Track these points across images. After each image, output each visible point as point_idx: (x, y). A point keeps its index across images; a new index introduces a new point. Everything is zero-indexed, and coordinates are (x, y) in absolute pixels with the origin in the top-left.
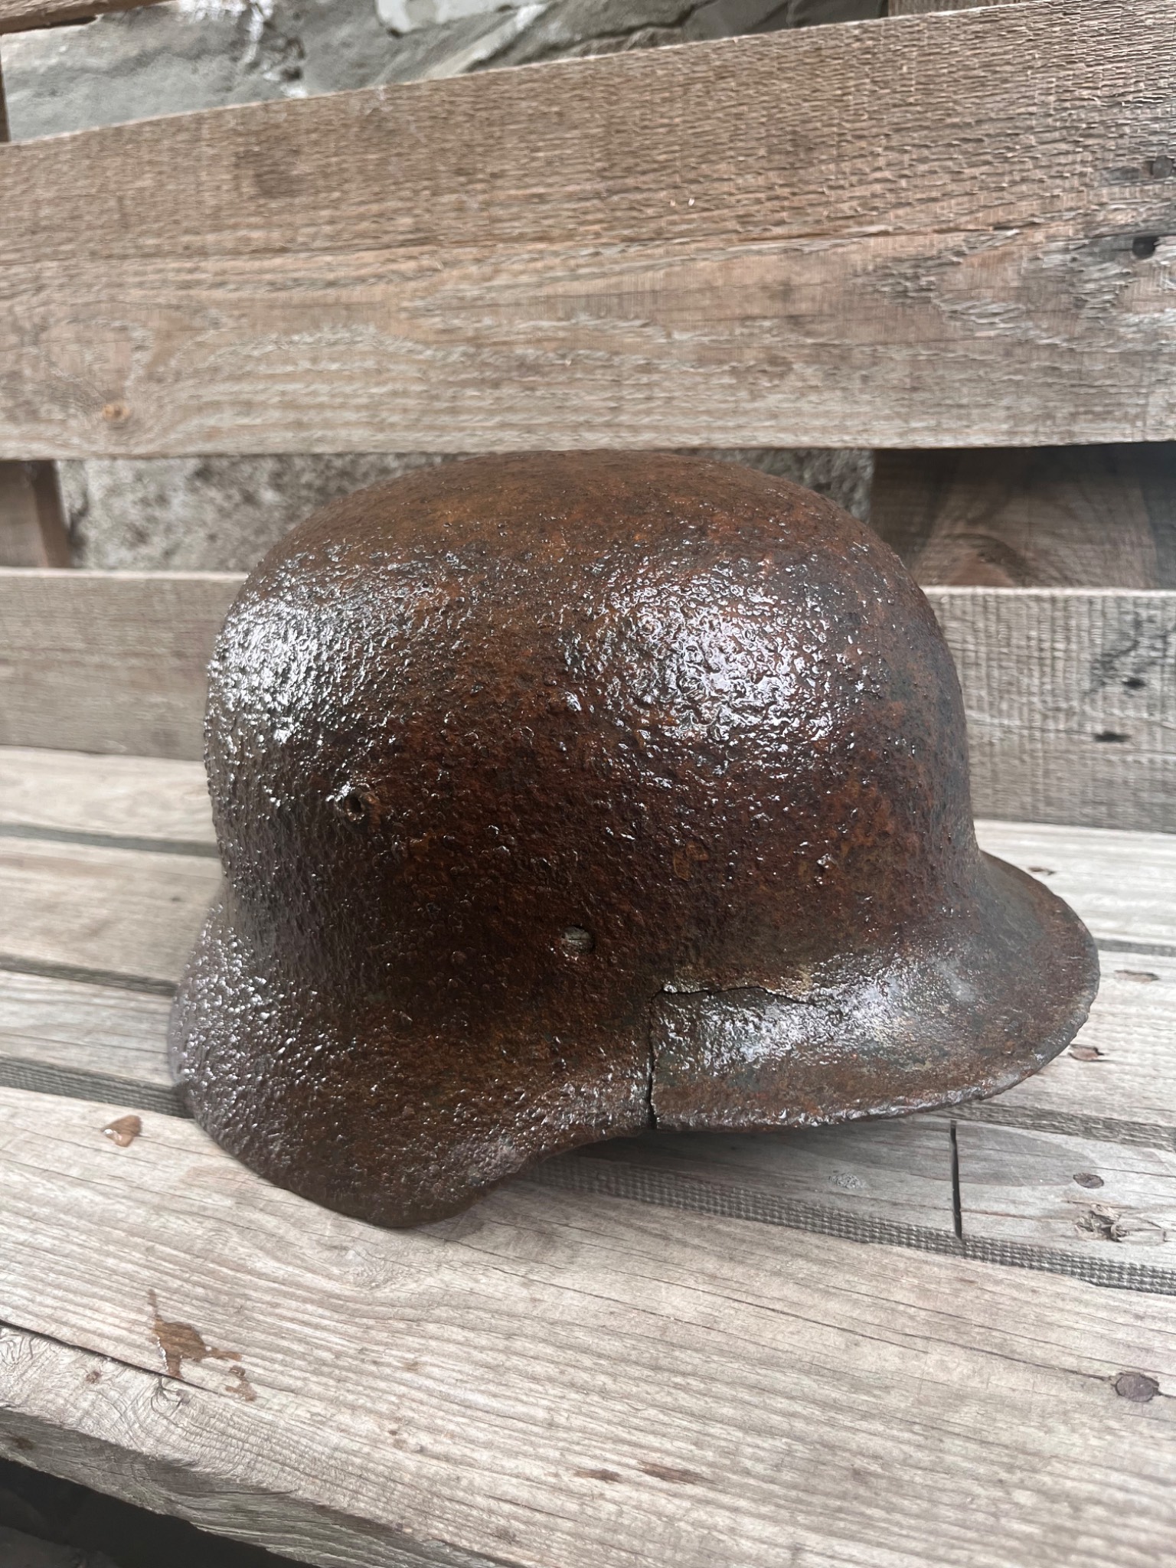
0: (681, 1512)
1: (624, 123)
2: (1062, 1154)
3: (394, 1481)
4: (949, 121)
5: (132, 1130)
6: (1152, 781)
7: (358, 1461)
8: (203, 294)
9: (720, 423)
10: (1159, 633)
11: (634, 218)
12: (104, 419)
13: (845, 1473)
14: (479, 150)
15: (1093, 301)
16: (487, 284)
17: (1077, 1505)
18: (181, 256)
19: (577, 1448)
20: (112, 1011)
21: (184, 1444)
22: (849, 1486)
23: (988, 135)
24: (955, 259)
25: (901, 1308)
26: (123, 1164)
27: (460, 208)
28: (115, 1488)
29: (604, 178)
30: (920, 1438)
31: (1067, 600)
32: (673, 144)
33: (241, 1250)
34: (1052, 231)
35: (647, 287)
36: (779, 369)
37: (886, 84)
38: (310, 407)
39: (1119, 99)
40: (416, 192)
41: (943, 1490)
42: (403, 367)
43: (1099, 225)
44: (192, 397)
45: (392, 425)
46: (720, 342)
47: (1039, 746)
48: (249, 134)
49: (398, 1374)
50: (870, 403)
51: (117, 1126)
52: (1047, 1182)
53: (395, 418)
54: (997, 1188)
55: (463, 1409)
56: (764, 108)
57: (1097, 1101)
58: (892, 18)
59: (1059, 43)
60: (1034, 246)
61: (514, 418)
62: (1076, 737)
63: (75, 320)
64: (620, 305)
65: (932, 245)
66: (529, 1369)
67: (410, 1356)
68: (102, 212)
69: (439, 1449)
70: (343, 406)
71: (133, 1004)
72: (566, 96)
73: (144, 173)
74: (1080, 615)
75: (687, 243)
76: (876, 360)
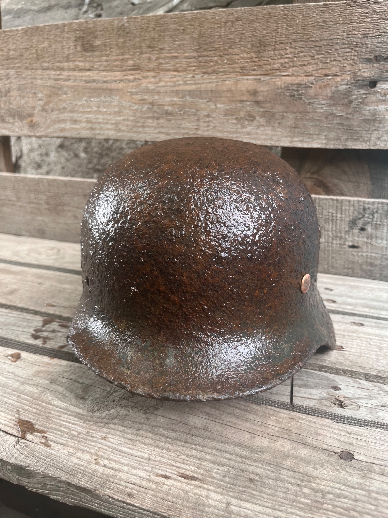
0: (190, 490)
1: (205, 34)
2: (328, 379)
3: (94, 475)
4: (311, 39)
5: (17, 357)
6: (367, 262)
7: (82, 468)
8: (62, 83)
10: (371, 213)
11: (206, 66)
12: (27, 123)
13: (247, 479)
14: (157, 40)
15: (355, 102)
16: (157, 85)
17: (324, 494)
18: (55, 70)
19: (157, 467)
20: (15, 318)
21: (24, 460)
22: (248, 484)
23: (324, 45)
24: (311, 85)
25: (270, 426)
26: (13, 368)
27: (149, 59)
28: (1, 475)
29: (197, 52)
30: (273, 469)
31: (342, 200)
32: (221, 42)
33: (50, 398)
34: (343, 78)
35: (210, 89)
36: (251, 119)
37: (291, 26)
38: (96, 123)
39: (367, 35)
40: (135, 53)
41: (279, 487)
42: (127, 111)
43: (358, 76)
44: (57, 117)
45: (123, 130)
46: (232, 108)
47: (330, 248)
48: (81, 30)
49: (99, 441)
50: (281, 131)
51: (12, 356)
52: (322, 388)
53: (124, 128)
54: (305, 389)
55: (120, 453)
56: (251, 32)
57: (341, 363)
58: (294, 4)
59: (348, 16)
60: (337, 82)
61: (163, 130)
62: (343, 246)
63: (19, 89)
64: (200, 95)
65: (303, 80)
66: (144, 441)
67: (104, 435)
68: (30, 54)
69: (111, 465)
70: (107, 123)
71: (22, 317)
72: (186, 24)
73: (45, 42)
74: (346, 205)
75: (223, 75)
76: (283, 117)
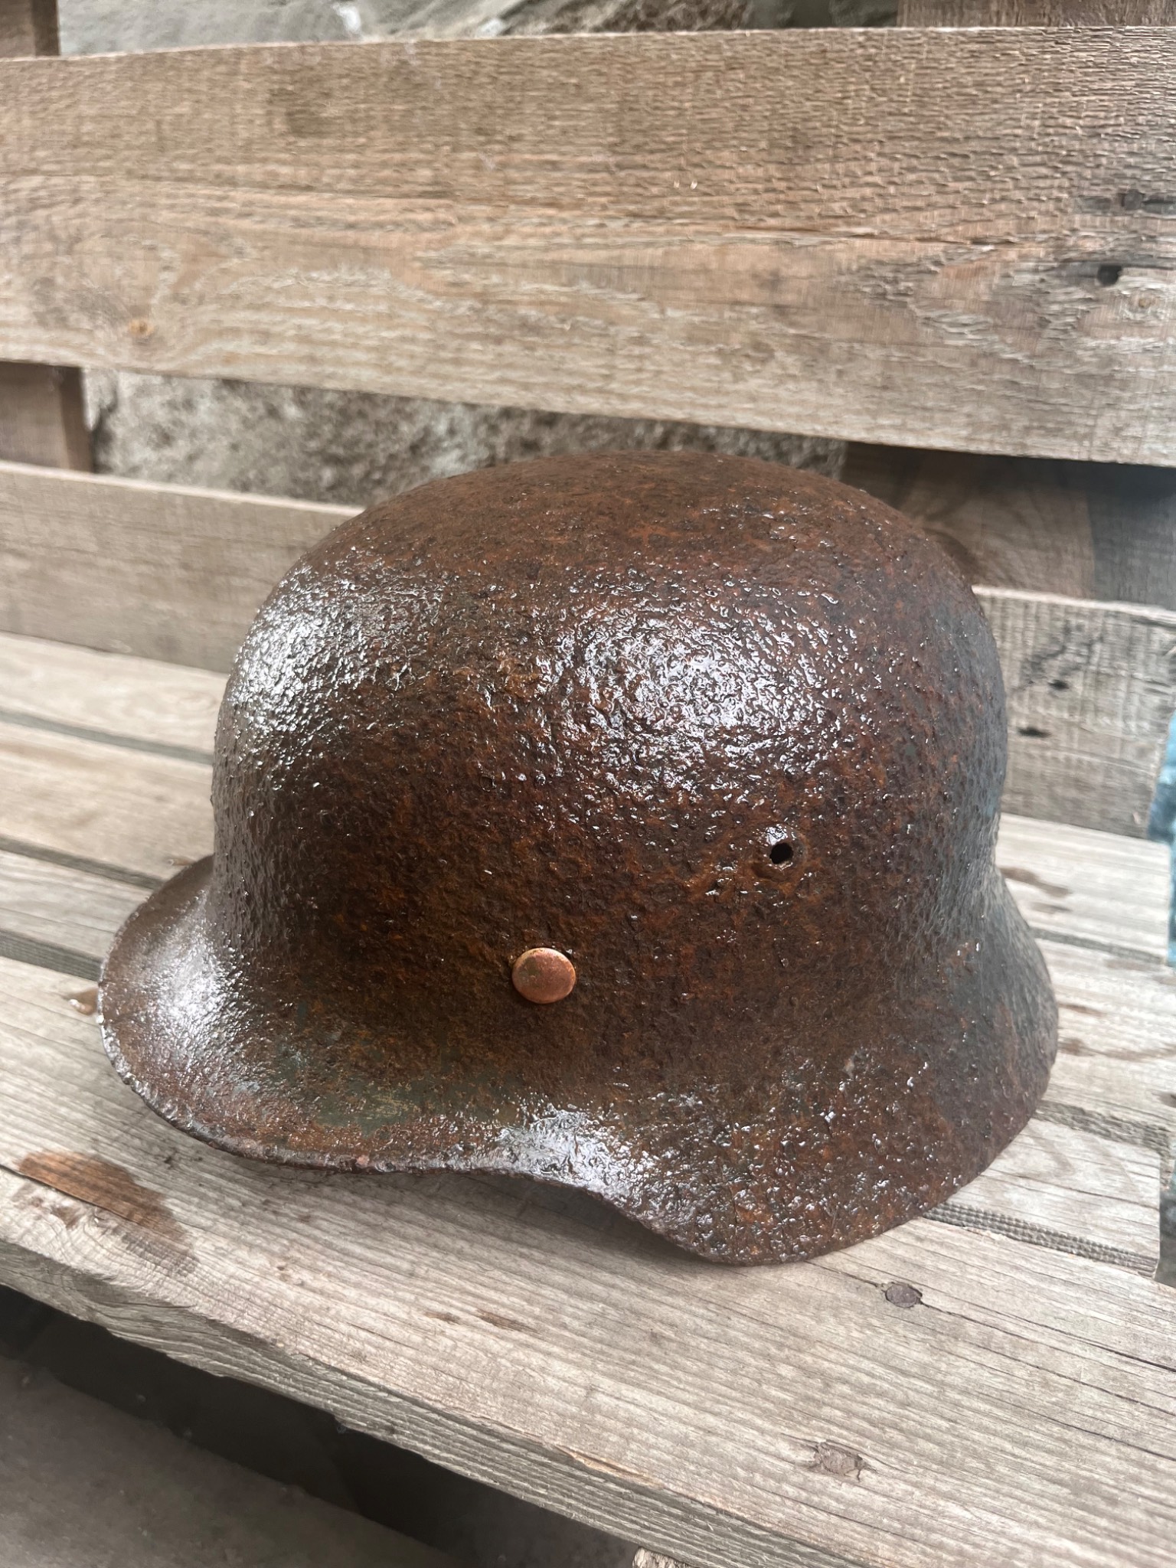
0: (504, 1351)
1: (637, 102)
3: (275, 1306)
4: (939, 134)
6: (1067, 777)
7: (248, 1287)
8: (230, 222)
9: (703, 401)
10: (1086, 641)
11: (640, 195)
12: (130, 333)
13: (644, 1334)
14: (500, 112)
15: (1056, 323)
16: (497, 243)
18: (211, 183)
20: (90, 896)
22: (645, 1345)
23: (975, 152)
24: (933, 268)
26: (83, 1028)
27: (478, 166)
28: (46, 1296)
29: (615, 153)
30: (712, 1315)
31: (1005, 601)
32: (682, 127)
34: (1024, 251)
35: (647, 262)
36: (761, 355)
37: (884, 93)
38: (324, 343)
39: (1100, 131)
40: (437, 146)
41: (721, 1357)
42: (413, 315)
43: (1069, 249)
44: (214, 321)
45: (399, 370)
46: (708, 323)
48: (284, 72)
50: (842, 396)
51: (81, 996)
53: (402, 363)
55: (342, 1256)
56: (769, 103)
58: (896, 29)
59: (1049, 71)
60: (1007, 264)
61: (513, 375)
63: (107, 234)
64: (620, 277)
65: (913, 252)
66: (402, 1230)
67: (306, 1210)
68: (141, 133)
69: (316, 1284)
70: (354, 346)
72: (585, 69)
73: (183, 100)
74: (1016, 617)
75: (686, 225)
76: (852, 356)
